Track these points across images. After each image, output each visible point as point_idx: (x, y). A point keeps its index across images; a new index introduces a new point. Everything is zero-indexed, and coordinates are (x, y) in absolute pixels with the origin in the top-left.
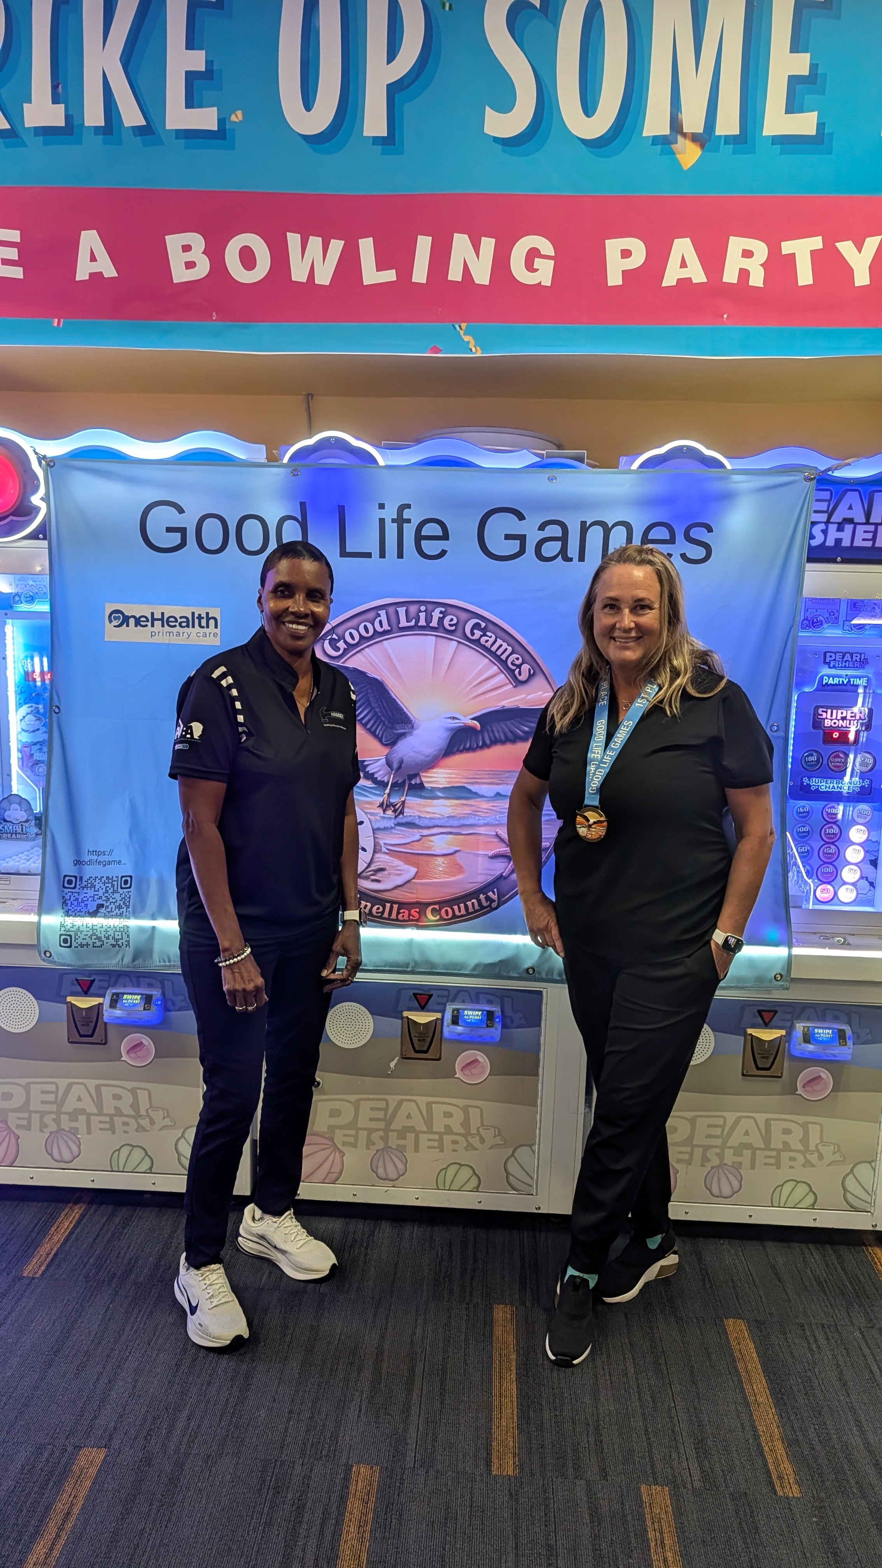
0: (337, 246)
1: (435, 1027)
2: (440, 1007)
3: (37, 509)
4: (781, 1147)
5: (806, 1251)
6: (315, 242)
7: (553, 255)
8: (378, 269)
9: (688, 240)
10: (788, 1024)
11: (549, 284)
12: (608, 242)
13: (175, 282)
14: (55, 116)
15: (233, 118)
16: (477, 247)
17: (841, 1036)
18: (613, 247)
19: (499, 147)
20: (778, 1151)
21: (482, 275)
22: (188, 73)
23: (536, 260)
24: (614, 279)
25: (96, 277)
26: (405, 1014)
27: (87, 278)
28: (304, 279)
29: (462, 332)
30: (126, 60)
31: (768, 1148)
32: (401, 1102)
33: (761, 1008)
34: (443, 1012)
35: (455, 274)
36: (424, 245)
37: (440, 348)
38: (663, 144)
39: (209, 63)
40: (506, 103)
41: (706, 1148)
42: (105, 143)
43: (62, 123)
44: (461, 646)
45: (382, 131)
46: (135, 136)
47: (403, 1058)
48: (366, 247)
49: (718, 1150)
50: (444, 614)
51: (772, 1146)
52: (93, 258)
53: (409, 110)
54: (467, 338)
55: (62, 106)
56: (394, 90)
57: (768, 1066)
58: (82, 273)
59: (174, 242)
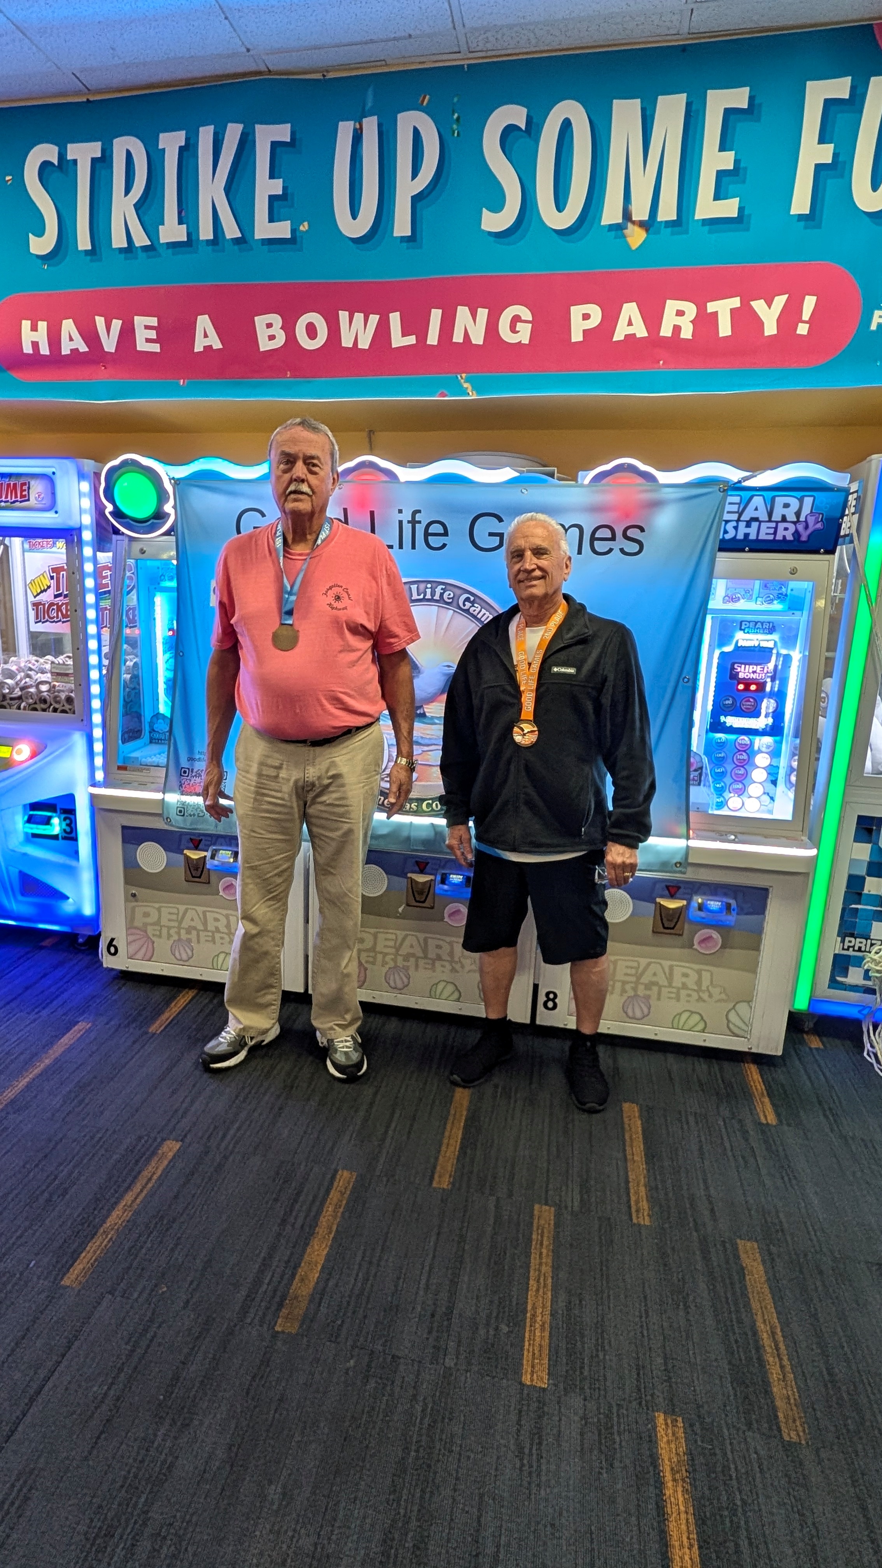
0: (374, 319)
1: (429, 885)
2: (434, 872)
3: (168, 515)
4: (680, 985)
5: (696, 1063)
6: (359, 317)
7: (530, 319)
8: (404, 335)
9: (634, 304)
10: (689, 896)
11: (527, 342)
12: (572, 308)
13: (261, 350)
14: (180, 234)
15: (301, 228)
16: (474, 316)
17: (728, 907)
18: (576, 312)
19: (492, 239)
20: (678, 989)
21: (478, 338)
22: (270, 196)
23: (518, 324)
24: (577, 336)
25: (208, 348)
26: (409, 875)
27: (202, 349)
28: (351, 346)
29: (462, 381)
30: (228, 190)
31: (670, 986)
32: (406, 936)
33: (668, 884)
34: (435, 875)
35: (458, 338)
36: (436, 315)
37: (446, 392)
38: (617, 230)
39: (285, 188)
40: (498, 206)
41: (624, 983)
42: (214, 251)
43: (185, 239)
44: (456, 614)
45: (408, 233)
46: (234, 244)
47: (408, 905)
48: (395, 318)
49: (633, 985)
50: (444, 590)
51: (674, 985)
52: (206, 336)
53: (427, 213)
54: (466, 385)
55: (185, 226)
56: (416, 200)
57: (672, 926)
58: (198, 348)
59: (260, 321)
